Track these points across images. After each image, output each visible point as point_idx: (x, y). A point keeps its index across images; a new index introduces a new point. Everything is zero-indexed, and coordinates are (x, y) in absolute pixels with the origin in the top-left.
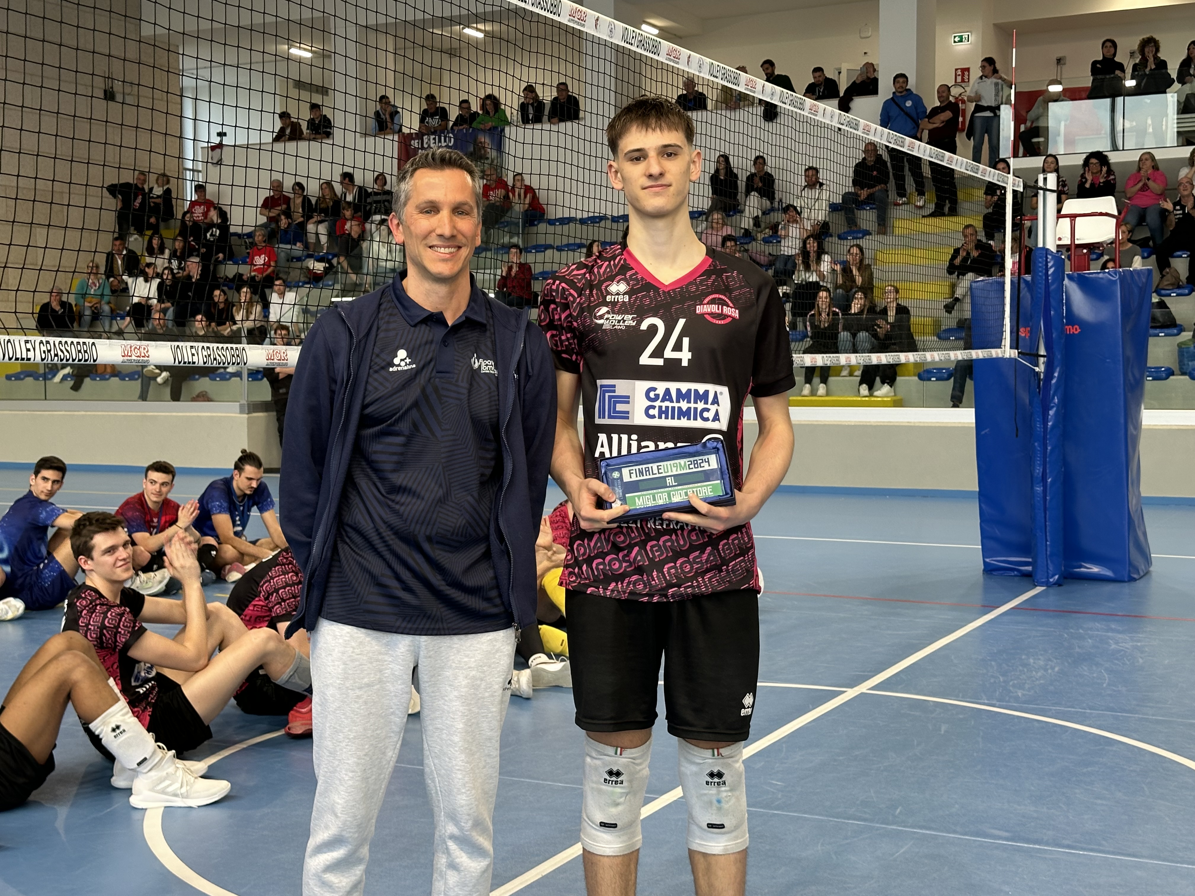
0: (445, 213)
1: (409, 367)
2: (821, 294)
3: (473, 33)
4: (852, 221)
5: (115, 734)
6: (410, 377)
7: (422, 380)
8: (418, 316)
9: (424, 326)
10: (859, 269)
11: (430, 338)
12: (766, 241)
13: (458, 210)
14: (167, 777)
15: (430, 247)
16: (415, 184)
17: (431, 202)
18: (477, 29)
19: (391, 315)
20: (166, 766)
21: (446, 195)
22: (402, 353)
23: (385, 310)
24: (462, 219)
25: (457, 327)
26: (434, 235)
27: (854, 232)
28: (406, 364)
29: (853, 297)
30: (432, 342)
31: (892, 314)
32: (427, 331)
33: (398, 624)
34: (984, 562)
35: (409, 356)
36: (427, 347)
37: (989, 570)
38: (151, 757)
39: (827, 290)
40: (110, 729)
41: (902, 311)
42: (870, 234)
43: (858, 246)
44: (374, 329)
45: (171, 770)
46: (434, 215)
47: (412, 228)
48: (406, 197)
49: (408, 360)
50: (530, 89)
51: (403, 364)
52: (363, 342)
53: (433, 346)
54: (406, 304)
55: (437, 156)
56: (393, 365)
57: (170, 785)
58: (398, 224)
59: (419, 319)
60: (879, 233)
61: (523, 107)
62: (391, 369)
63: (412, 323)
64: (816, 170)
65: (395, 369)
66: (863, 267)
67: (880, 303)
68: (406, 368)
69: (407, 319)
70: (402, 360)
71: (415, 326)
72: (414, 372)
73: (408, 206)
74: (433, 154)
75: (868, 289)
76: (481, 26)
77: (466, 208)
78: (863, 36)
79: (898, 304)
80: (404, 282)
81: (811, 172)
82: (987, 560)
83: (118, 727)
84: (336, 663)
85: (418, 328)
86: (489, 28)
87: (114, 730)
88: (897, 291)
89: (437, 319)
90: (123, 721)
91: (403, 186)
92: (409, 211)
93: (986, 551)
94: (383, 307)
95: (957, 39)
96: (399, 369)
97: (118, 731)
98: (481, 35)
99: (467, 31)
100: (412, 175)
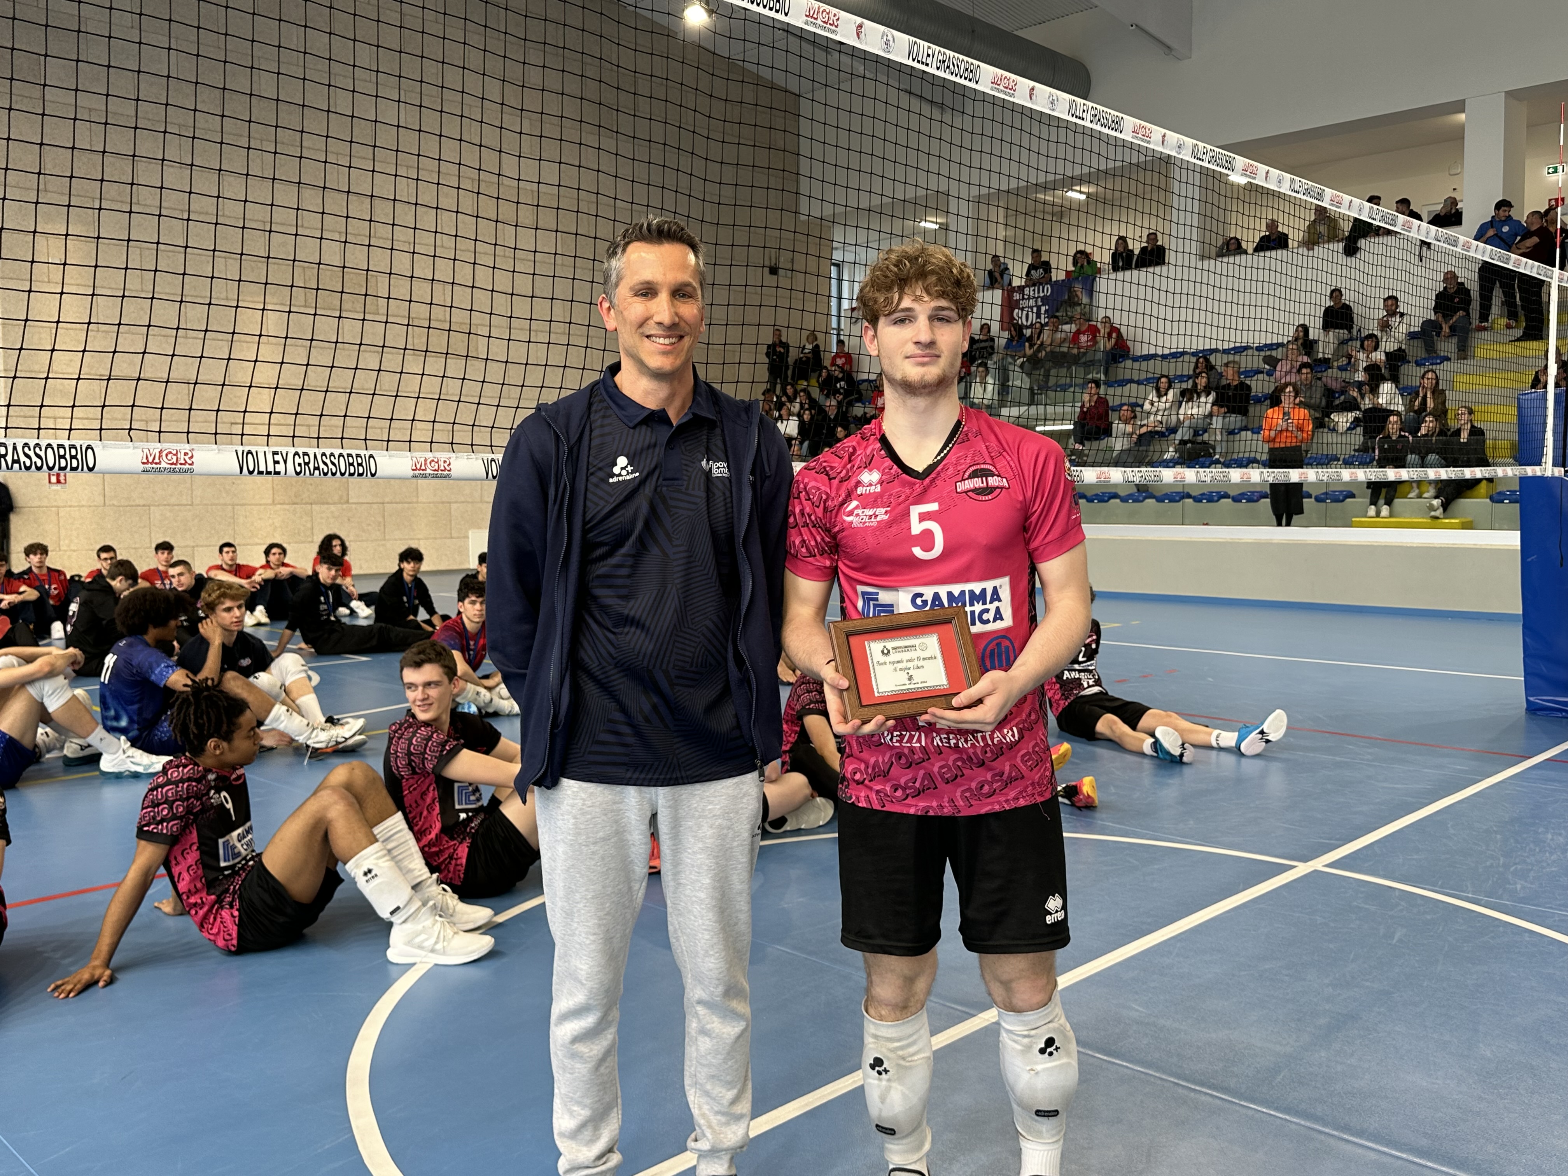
0: (664, 297)
1: (632, 476)
2: (1391, 418)
3: (1076, 195)
4: (1430, 348)
5: (366, 878)
6: (633, 490)
7: (648, 490)
8: (637, 416)
9: (644, 427)
10: (1433, 393)
11: (653, 441)
12: (1341, 369)
13: (679, 292)
14: (424, 930)
15: (648, 337)
16: (629, 261)
17: (648, 283)
18: (1081, 192)
19: (604, 417)
20: (423, 918)
21: (664, 275)
22: (622, 461)
23: (596, 412)
24: (684, 303)
25: (682, 428)
26: (651, 322)
27: (1433, 358)
28: (628, 474)
29: (1424, 421)
30: (655, 445)
31: (1464, 437)
32: (649, 433)
33: (629, 775)
34: (1528, 701)
35: (630, 463)
36: (651, 451)
37: (1532, 709)
38: (405, 906)
39: (1398, 414)
40: (362, 873)
41: (1476, 432)
42: (1448, 359)
43: (1432, 371)
44: (587, 433)
45: (429, 923)
46: (652, 298)
47: (626, 313)
48: (617, 276)
49: (630, 468)
50: (1122, 239)
51: (624, 472)
52: (575, 449)
53: (657, 450)
54: (622, 403)
55: (654, 227)
56: (613, 475)
57: (427, 940)
58: (609, 309)
59: (639, 419)
60: (1460, 358)
61: (1115, 256)
62: (611, 480)
63: (631, 425)
64: (1395, 298)
65: (615, 479)
66: (1438, 392)
67: (1453, 424)
68: (628, 478)
69: (625, 420)
70: (622, 469)
71: (634, 428)
72: (637, 481)
73: (620, 287)
74: (649, 225)
75: (1441, 413)
76: (1085, 189)
77: (689, 289)
78: (1453, 172)
79: (1473, 426)
80: (618, 378)
81: (1390, 302)
82: (1531, 699)
83: (370, 871)
84: (566, 817)
85: (638, 430)
86: (1093, 189)
87: (365, 874)
88: (1471, 412)
89: (658, 418)
90: (376, 864)
91: (614, 263)
92: (623, 292)
93: (1529, 688)
94: (594, 408)
95: (1551, 170)
96: (621, 478)
97: (369, 876)
98: (1083, 197)
99: (1070, 194)
100: (624, 250)
